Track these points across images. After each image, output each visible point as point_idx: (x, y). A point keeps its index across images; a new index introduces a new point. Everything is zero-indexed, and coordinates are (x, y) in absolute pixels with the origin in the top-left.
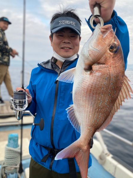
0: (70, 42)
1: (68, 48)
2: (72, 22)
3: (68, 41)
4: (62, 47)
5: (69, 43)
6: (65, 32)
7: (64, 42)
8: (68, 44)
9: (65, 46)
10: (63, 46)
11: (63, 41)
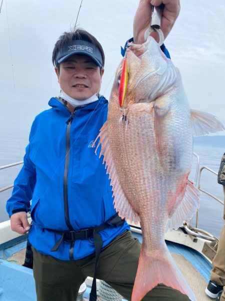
0: (86, 77)
1: (83, 86)
2: (87, 48)
3: (83, 76)
4: (74, 85)
5: (84, 78)
6: (76, 62)
7: (77, 77)
8: (82, 80)
9: (78, 83)
10: (75, 83)
11: (75, 76)
